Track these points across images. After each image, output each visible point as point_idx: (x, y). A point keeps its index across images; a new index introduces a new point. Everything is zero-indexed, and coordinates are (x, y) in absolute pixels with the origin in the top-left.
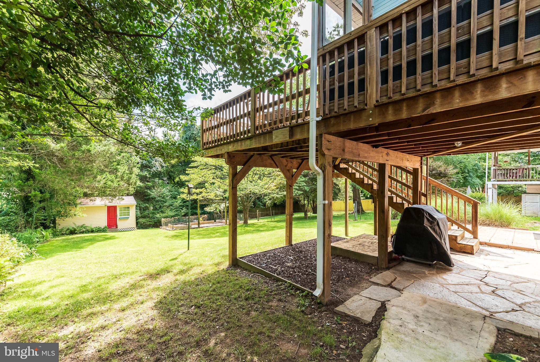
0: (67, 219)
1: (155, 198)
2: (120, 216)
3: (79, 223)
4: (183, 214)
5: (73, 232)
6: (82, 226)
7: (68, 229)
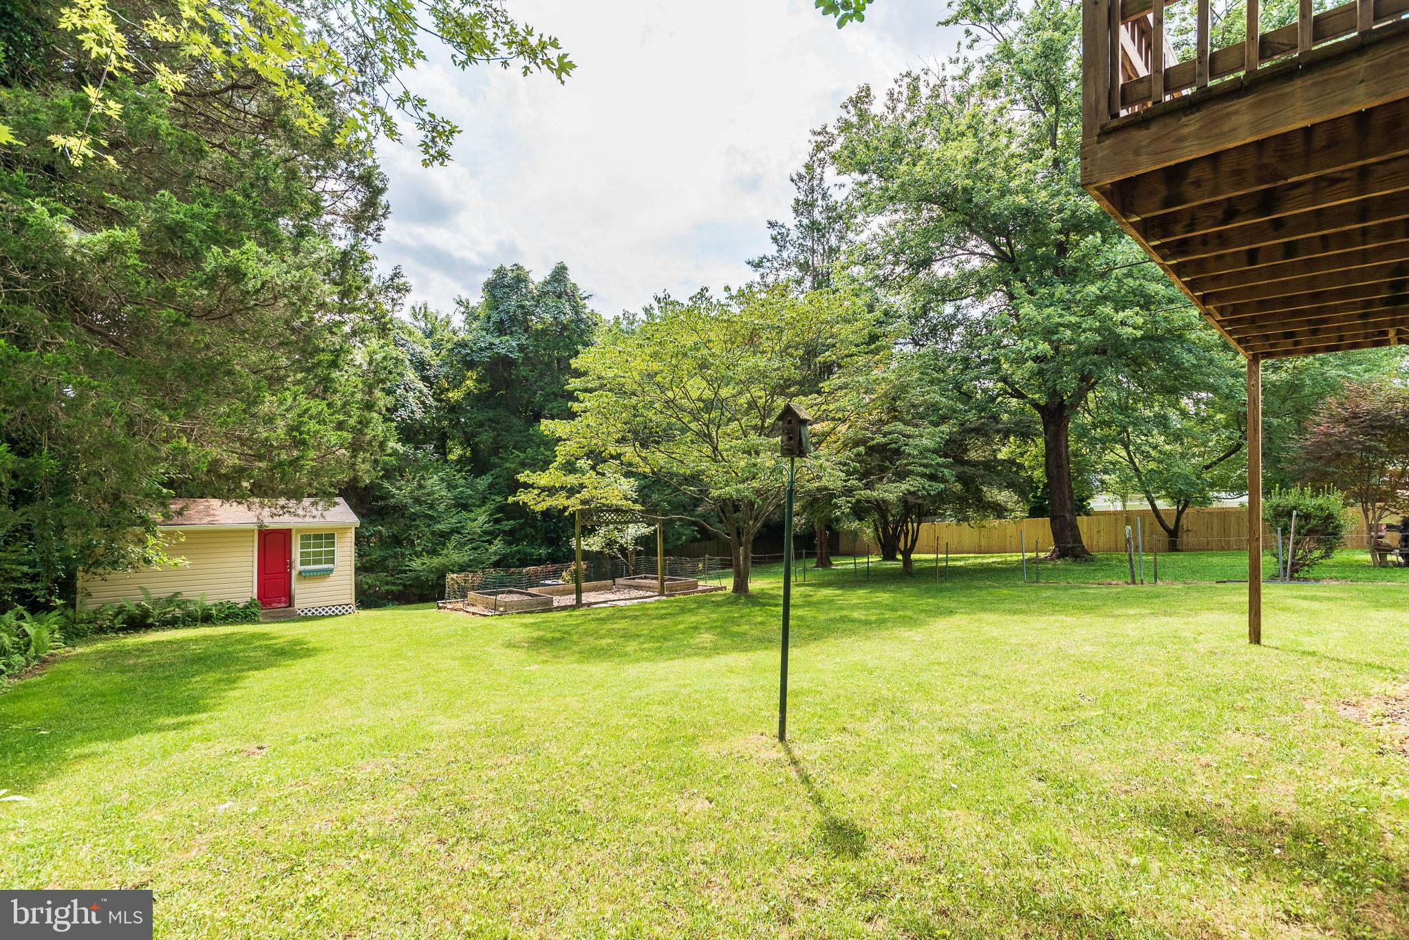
0: (117, 575)
1: (405, 507)
2: (302, 564)
3: (161, 590)
4: (494, 558)
5: (137, 622)
6: (170, 601)
7: (121, 610)
